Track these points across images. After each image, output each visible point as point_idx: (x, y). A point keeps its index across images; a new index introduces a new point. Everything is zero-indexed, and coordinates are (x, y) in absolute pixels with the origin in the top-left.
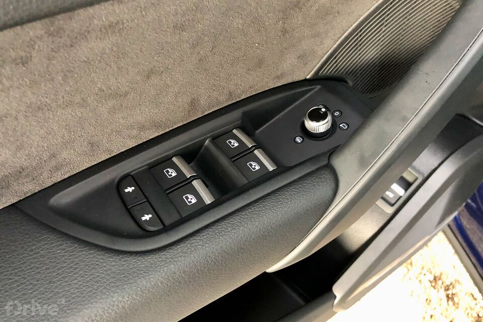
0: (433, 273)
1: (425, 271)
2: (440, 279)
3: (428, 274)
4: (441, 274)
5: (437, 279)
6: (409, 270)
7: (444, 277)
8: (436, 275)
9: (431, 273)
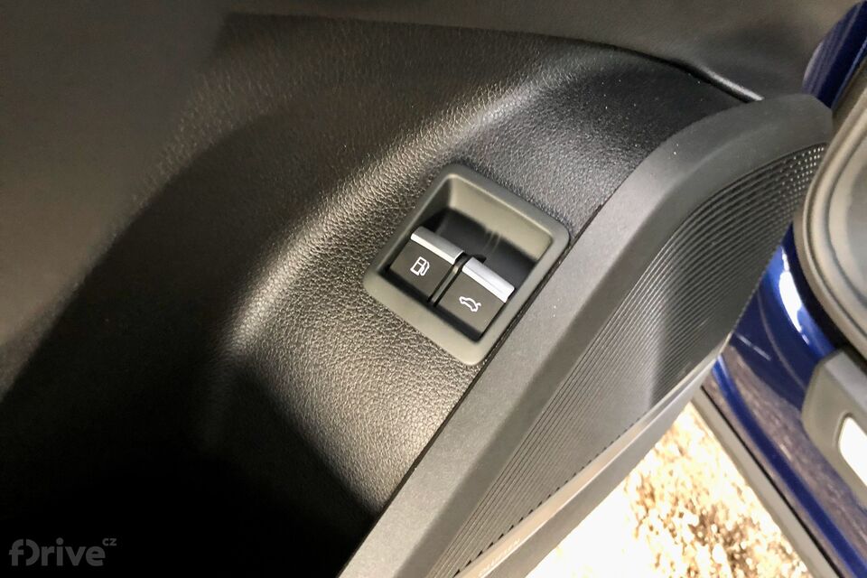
0: (698, 508)
1: (681, 508)
2: (712, 522)
3: (687, 513)
4: (715, 509)
5: (707, 522)
6: (647, 510)
7: (721, 515)
8: (704, 513)
9: (693, 510)
